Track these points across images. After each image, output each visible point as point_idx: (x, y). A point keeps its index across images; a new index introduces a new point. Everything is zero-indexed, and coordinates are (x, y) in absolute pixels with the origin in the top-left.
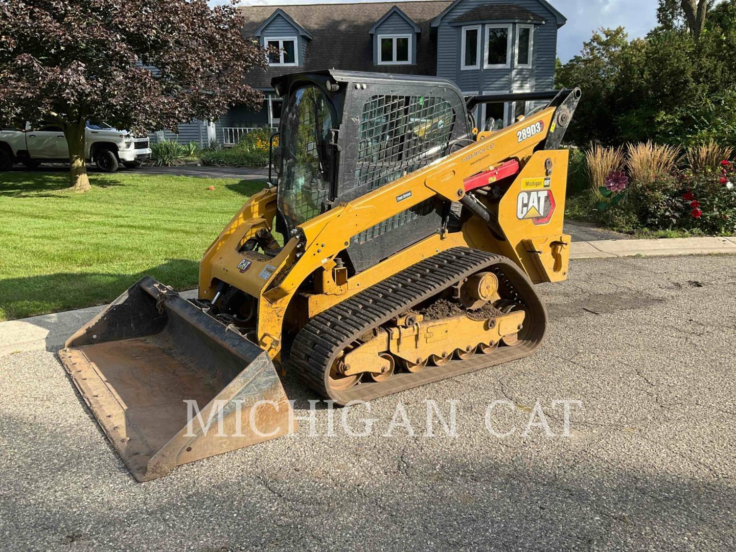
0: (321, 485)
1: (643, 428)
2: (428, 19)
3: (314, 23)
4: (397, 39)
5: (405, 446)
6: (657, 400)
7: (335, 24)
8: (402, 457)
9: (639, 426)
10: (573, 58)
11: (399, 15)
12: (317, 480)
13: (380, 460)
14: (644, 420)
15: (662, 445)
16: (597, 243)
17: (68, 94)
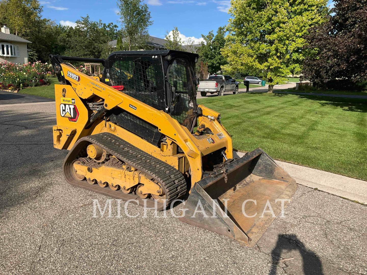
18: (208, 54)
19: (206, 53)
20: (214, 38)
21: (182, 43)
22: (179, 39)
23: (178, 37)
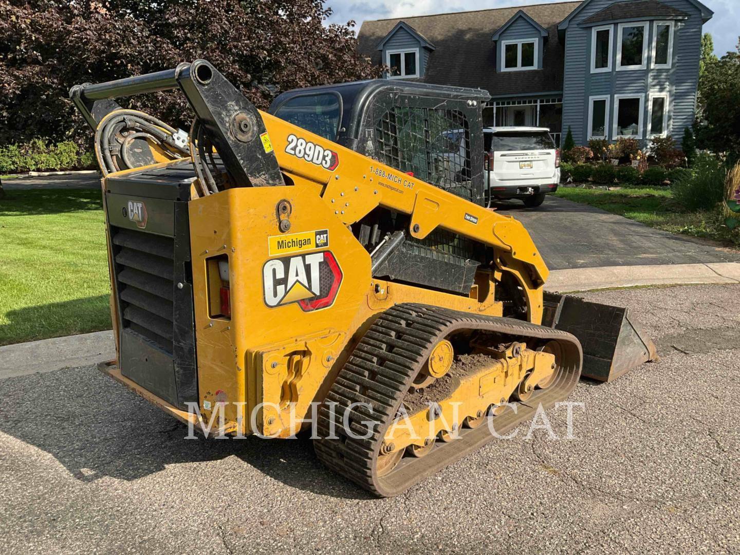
0: (279, 544)
1: (690, 508)
2: (558, 21)
3: (439, 33)
4: (523, 44)
5: (391, 506)
6: (722, 471)
7: (461, 33)
8: (381, 520)
9: (685, 505)
10: (726, 55)
11: (525, 19)
12: (277, 538)
13: (356, 520)
14: (695, 497)
15: (707, 533)
16: (716, 266)
17: (184, 115)
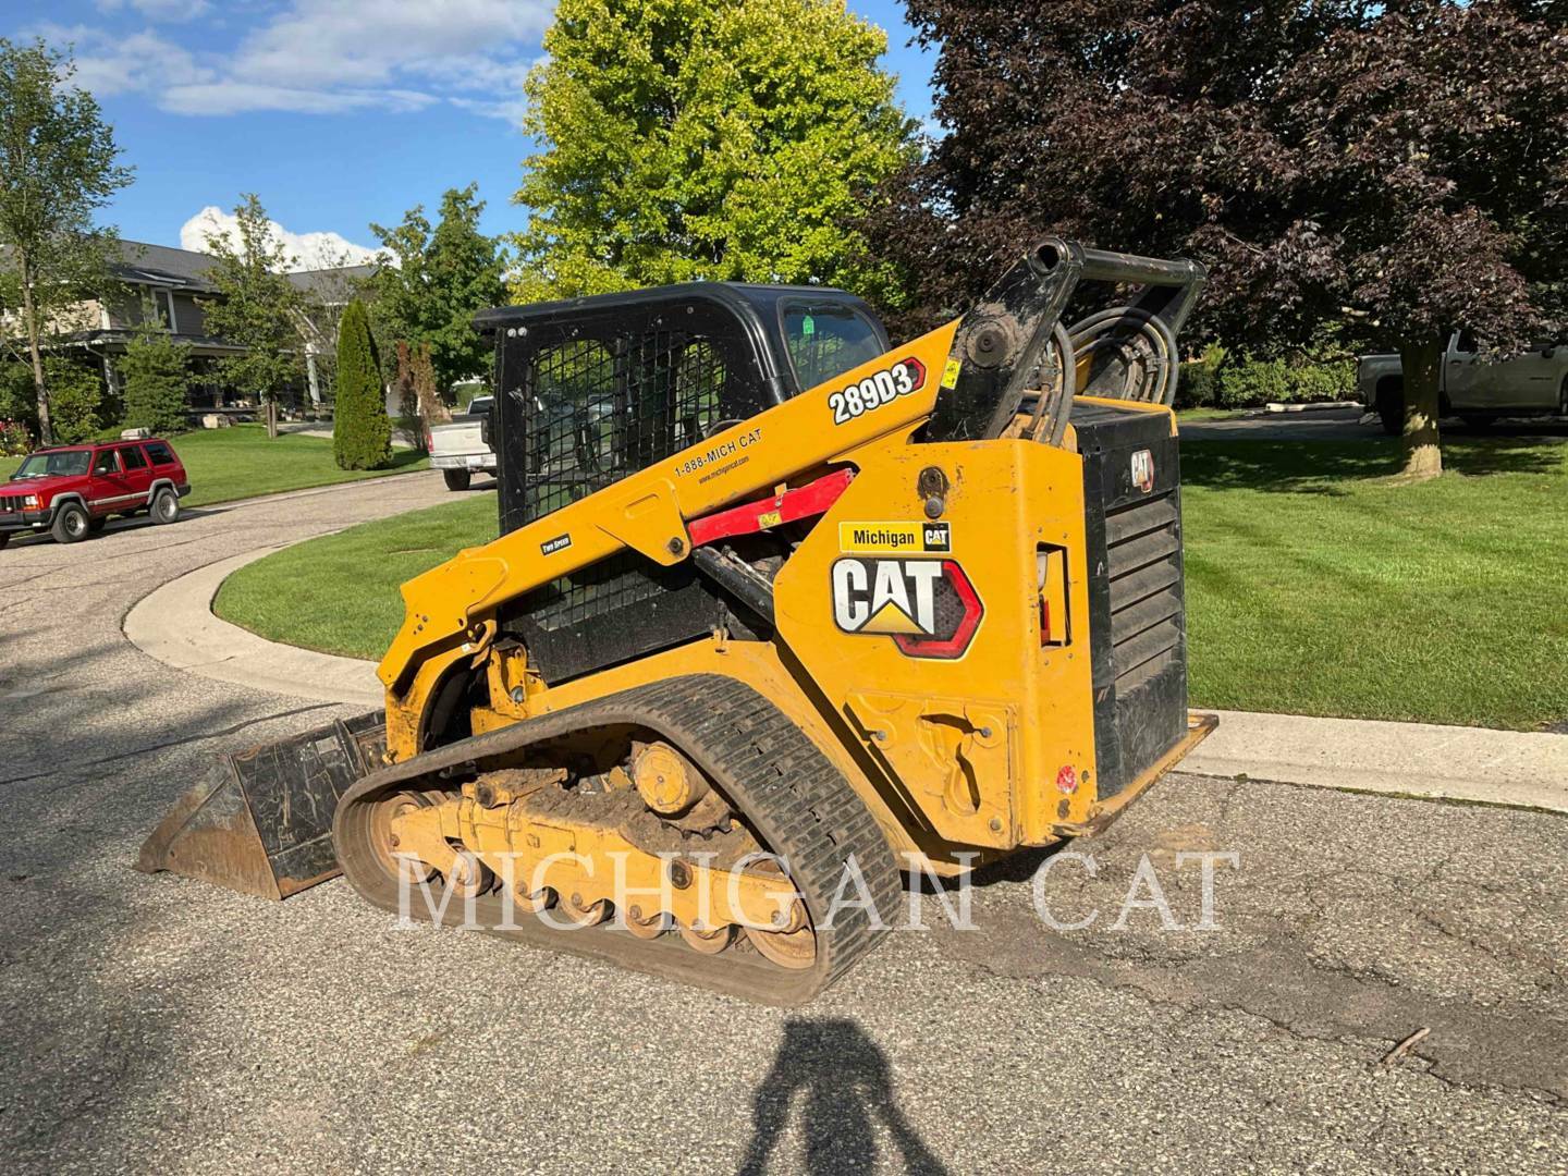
18: (419, 310)
19: (408, 303)
20: (431, 237)
21: (288, 262)
22: (273, 244)
23: (267, 237)
